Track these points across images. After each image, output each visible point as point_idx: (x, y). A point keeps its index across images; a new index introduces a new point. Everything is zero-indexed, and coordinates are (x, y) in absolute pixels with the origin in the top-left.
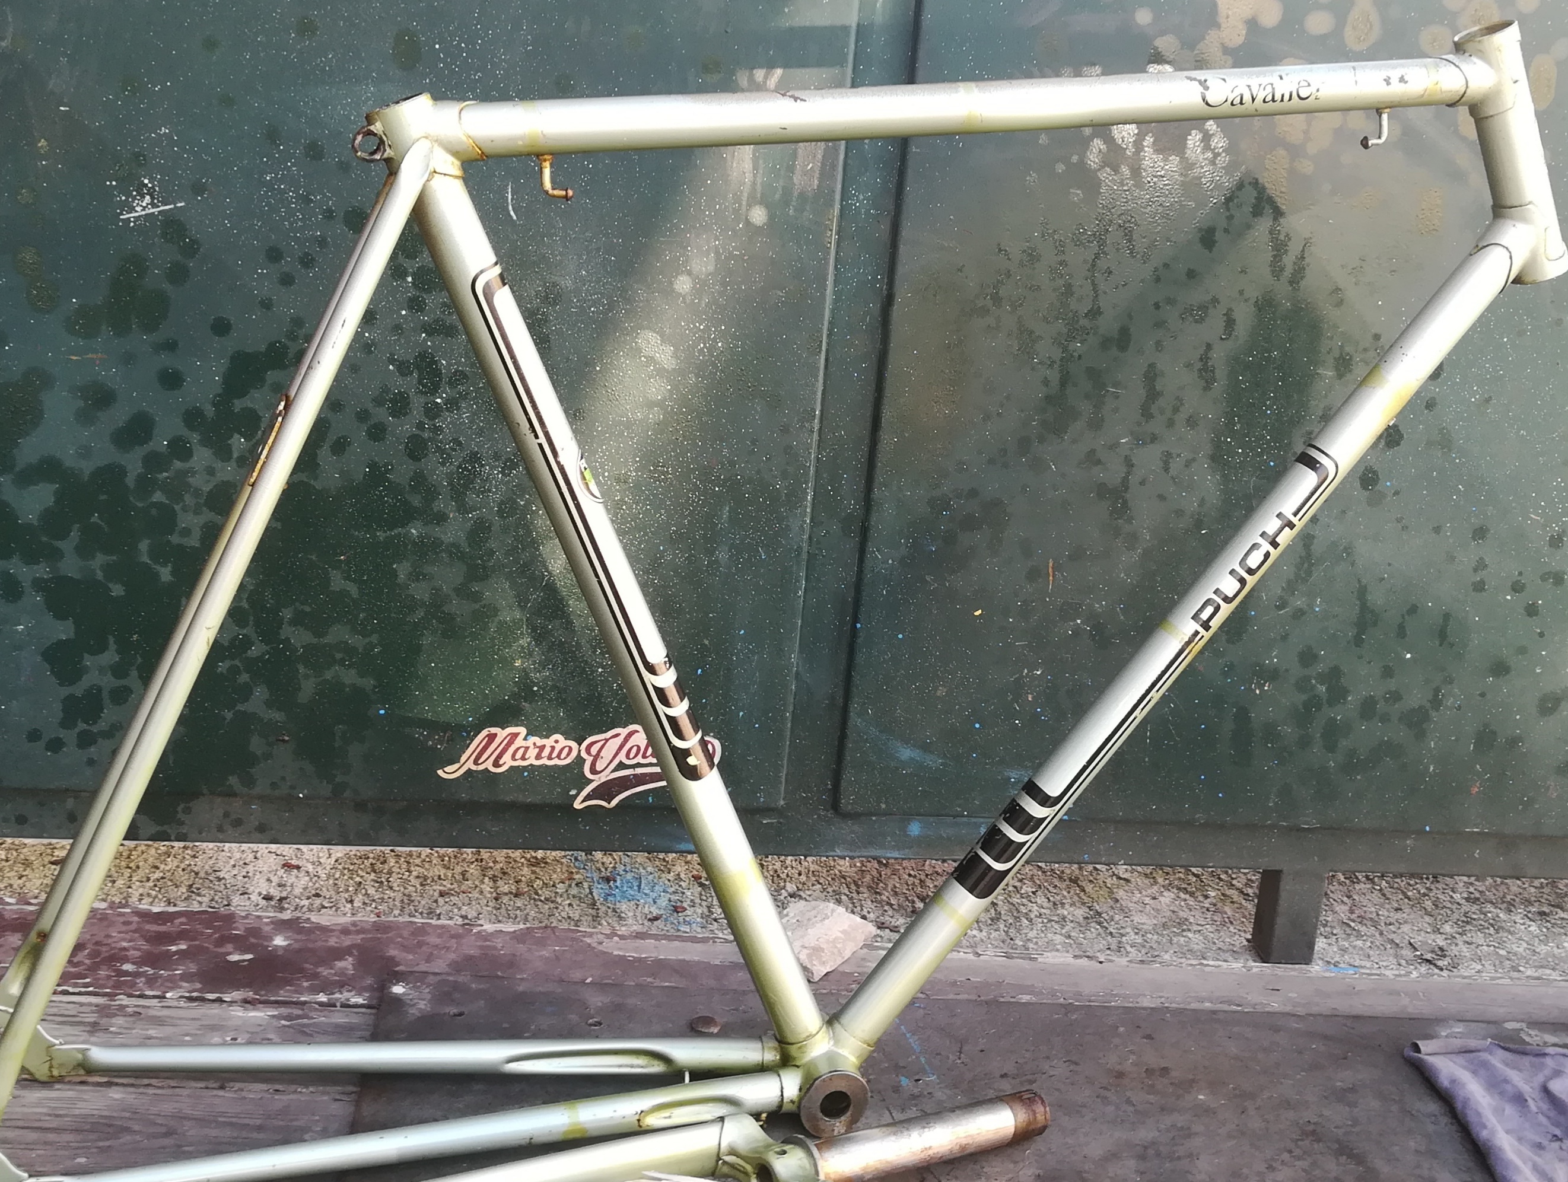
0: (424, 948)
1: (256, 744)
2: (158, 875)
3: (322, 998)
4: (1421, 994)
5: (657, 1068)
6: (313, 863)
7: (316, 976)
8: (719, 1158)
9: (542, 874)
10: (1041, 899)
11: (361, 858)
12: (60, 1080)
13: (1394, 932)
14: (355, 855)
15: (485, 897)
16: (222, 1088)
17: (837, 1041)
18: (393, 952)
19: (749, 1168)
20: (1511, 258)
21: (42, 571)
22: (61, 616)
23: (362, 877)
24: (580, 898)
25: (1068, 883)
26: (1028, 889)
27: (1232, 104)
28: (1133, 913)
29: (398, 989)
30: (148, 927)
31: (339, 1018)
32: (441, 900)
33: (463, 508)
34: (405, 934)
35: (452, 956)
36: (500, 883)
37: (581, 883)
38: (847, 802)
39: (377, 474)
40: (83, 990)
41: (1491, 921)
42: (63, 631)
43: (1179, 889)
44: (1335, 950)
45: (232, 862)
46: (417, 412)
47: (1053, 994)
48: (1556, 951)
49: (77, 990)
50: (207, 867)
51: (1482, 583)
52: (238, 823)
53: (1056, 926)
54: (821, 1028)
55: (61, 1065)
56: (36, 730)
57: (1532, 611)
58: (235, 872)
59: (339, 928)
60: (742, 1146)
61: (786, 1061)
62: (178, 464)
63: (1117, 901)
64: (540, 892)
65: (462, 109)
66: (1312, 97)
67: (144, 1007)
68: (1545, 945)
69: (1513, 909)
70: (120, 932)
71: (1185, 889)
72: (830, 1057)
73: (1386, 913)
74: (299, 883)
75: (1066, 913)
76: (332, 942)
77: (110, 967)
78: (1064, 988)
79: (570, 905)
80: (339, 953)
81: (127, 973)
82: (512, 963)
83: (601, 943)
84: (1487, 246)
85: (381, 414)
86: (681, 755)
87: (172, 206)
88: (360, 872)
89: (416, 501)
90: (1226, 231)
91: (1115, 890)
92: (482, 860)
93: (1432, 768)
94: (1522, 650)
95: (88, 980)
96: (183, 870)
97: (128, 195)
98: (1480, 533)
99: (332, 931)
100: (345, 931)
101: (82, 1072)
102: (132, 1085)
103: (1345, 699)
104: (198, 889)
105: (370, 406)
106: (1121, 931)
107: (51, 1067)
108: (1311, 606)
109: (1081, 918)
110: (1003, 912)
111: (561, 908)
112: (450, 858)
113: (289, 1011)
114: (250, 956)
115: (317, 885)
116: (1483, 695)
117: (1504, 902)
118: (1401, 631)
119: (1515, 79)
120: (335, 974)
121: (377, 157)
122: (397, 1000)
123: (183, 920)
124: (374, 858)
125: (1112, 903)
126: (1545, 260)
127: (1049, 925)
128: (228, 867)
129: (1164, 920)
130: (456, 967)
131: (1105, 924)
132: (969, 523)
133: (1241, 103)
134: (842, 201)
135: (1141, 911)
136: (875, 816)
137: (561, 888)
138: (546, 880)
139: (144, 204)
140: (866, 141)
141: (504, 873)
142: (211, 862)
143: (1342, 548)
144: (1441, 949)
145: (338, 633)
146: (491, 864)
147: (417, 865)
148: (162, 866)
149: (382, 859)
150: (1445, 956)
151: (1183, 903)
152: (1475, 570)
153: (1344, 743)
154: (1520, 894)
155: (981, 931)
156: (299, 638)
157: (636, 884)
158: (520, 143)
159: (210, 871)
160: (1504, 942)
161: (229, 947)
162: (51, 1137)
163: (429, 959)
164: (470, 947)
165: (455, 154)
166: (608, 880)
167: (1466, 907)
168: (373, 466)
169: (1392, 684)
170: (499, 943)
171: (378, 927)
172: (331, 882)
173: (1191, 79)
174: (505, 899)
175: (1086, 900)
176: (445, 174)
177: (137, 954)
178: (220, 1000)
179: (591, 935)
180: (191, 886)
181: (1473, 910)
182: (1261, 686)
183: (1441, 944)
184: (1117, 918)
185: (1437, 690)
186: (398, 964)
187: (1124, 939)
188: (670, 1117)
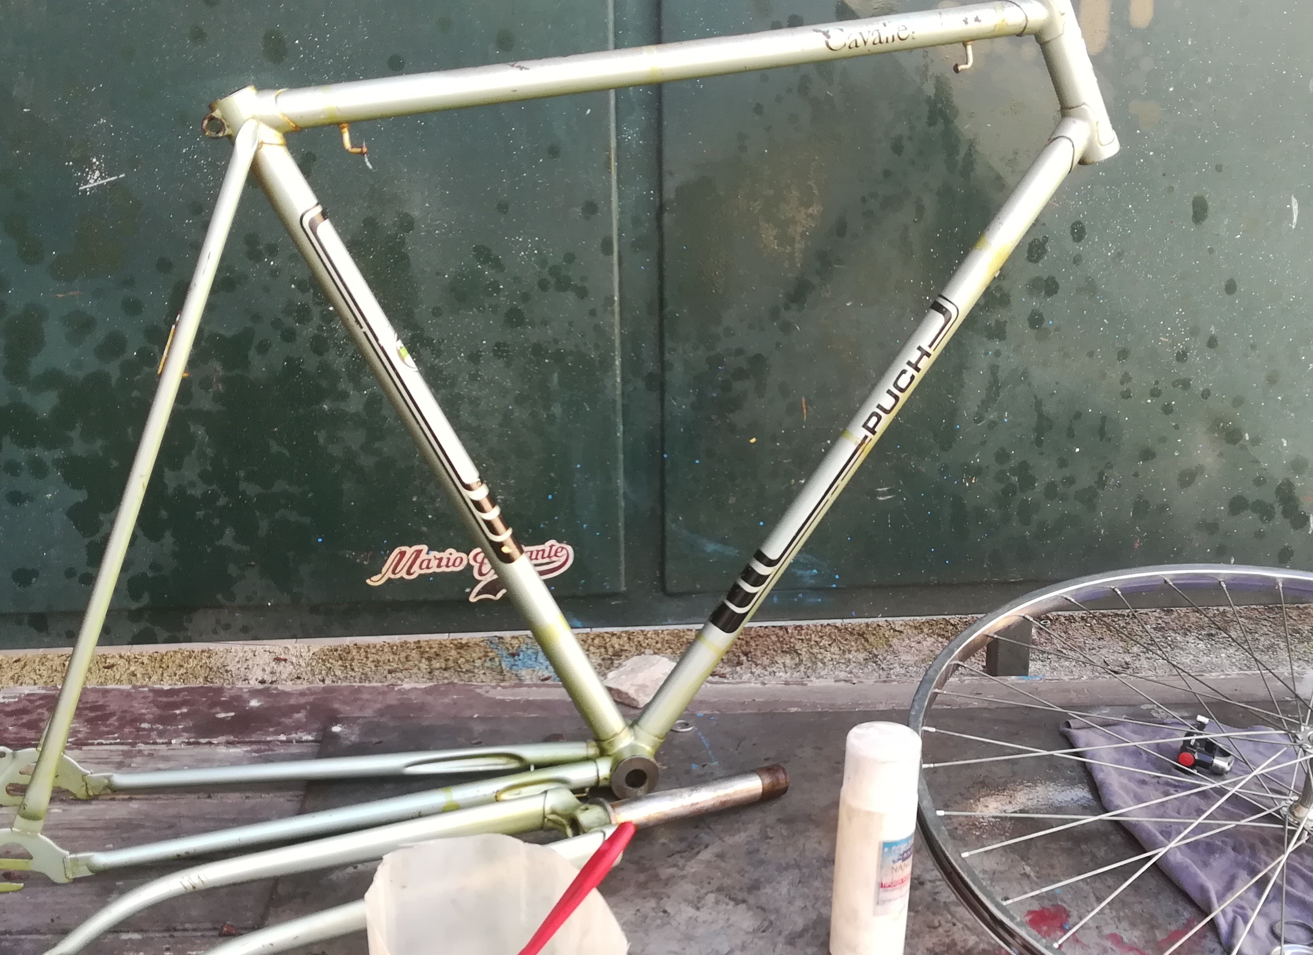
0: (358, 702)
1: (233, 570)
2: (183, 671)
3: (283, 737)
4: (1086, 690)
5: (514, 765)
6: (297, 656)
7: (279, 724)
8: (544, 817)
9: (464, 653)
10: (834, 649)
11: (332, 651)
12: (95, 798)
13: (1094, 654)
14: (328, 649)
15: (422, 672)
16: (209, 797)
17: (636, 737)
18: (336, 706)
19: (564, 822)
20: (1073, 146)
21: (59, 454)
22: (76, 486)
23: (332, 664)
24: (492, 668)
25: (856, 636)
26: (825, 642)
27: (850, 48)
28: (902, 654)
29: (336, 729)
30: (160, 699)
31: (295, 749)
32: (389, 676)
33: (359, 387)
34: (346, 693)
35: (378, 706)
36: (434, 662)
37: (494, 658)
38: (673, 584)
39: (293, 366)
40: (113, 741)
41: (1170, 643)
42: (80, 496)
43: (939, 635)
44: (1048, 669)
45: (237, 659)
46: (316, 319)
47: (814, 705)
48: (1214, 660)
49: (108, 742)
50: (218, 664)
51: (1128, 391)
52: (227, 627)
53: (843, 666)
54: (623, 729)
55: (93, 788)
56: (71, 569)
57: (1167, 410)
58: (239, 665)
59: (298, 692)
60: (559, 807)
61: (603, 753)
62: (146, 369)
63: (891, 646)
64: (462, 666)
65: (277, 96)
66: (910, 38)
67: (155, 750)
68: (1207, 656)
69: (1188, 633)
70: (139, 704)
71: (943, 635)
72: (632, 747)
73: (1091, 642)
74: (286, 670)
75: (851, 657)
76: (292, 701)
77: (131, 726)
78: (823, 701)
79: (484, 674)
80: (297, 708)
81: (144, 729)
82: (421, 708)
83: (487, 692)
84: (1056, 138)
85: (290, 322)
86: (498, 546)
87: (115, 178)
88: (330, 660)
89: (324, 384)
90: (910, 138)
91: (890, 639)
92: (421, 647)
93: (1102, 532)
94: (1163, 440)
95: (116, 735)
96: (201, 667)
97: (83, 171)
98: (1123, 354)
99: (293, 694)
100: (302, 694)
101: (109, 791)
102: (147, 799)
103: (1033, 485)
104: (212, 679)
105: (280, 316)
106: (890, 667)
107: (87, 789)
108: (1001, 418)
109: (862, 660)
110: (804, 659)
111: (477, 676)
112: (397, 647)
113: (259, 747)
114: (233, 714)
115: (299, 671)
116: (1136, 475)
117: (1182, 628)
118: (1070, 434)
119: (1062, 12)
120: (293, 722)
121: (221, 135)
122: (336, 736)
123: (186, 693)
124: (341, 650)
125: (887, 648)
126: (1099, 146)
127: (837, 666)
128: (234, 663)
129: (924, 657)
130: (381, 713)
131: (879, 662)
132: (740, 374)
133: (857, 46)
134: (617, 135)
135: (907, 652)
136: (694, 594)
137: (478, 663)
138: (468, 657)
139: (95, 177)
140: (630, 88)
141: (437, 655)
142: (221, 660)
143: (1020, 373)
144: (1127, 663)
145: (280, 485)
146: (428, 649)
147: (374, 653)
148: (186, 665)
149: (347, 651)
150: (1128, 668)
151: (940, 645)
152: (1122, 383)
153: (1035, 517)
154: (1197, 622)
155: (786, 673)
156: (252, 490)
157: (534, 657)
158: (322, 116)
159: (220, 666)
160: (1176, 656)
161: (218, 709)
162: (89, 833)
163: (362, 708)
164: (392, 700)
165: (277, 128)
166: (513, 655)
167: (1154, 634)
168: (289, 359)
169: (1067, 472)
170: (413, 696)
171: (326, 690)
172: (309, 668)
173: (817, 31)
174: (436, 673)
175: (868, 646)
176: (271, 144)
177: (151, 716)
178: (210, 743)
179: (481, 687)
180: (206, 678)
181: (1158, 635)
182: (970, 481)
183: (1128, 660)
184: (888, 657)
185: (1101, 474)
186: (340, 713)
187: (892, 671)
188: (519, 794)
